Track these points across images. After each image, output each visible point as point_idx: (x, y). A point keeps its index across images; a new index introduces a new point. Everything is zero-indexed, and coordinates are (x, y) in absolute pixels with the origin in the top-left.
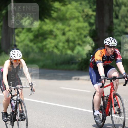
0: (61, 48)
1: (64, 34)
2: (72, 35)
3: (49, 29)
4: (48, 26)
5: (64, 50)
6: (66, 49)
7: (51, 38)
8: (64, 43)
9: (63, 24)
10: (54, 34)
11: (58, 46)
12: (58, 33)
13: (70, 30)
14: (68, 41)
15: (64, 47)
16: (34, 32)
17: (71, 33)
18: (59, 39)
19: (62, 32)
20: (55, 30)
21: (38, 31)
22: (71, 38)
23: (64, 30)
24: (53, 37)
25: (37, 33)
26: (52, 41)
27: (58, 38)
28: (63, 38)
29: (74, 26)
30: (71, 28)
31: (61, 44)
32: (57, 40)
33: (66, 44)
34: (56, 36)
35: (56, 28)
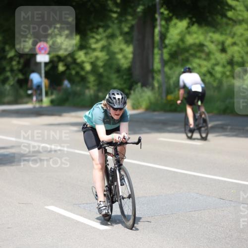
0: (218, 75)
1: (223, 50)
2: (239, 52)
3: (197, 41)
4: (195, 36)
5: (224, 80)
6: (227, 77)
7: (200, 58)
8: (224, 66)
9: (222, 34)
10: (206, 49)
11: (213, 72)
12: (212, 47)
13: (234, 44)
14: (231, 63)
15: (224, 73)
16: (169, 47)
17: (236, 48)
18: (216, 59)
19: (220, 47)
20: (207, 43)
21: (178, 45)
22: (237, 58)
23: (223, 43)
24: (203, 56)
25: (174, 49)
26: (204, 63)
27: (212, 57)
28: (222, 58)
29: (242, 35)
30: (236, 39)
31: (218, 69)
32: (213, 61)
33: (229, 67)
34: (208, 54)
35: (208, 39)
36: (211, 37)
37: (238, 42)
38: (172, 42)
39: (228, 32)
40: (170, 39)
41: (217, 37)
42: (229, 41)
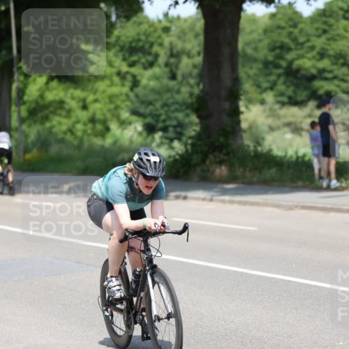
0: (79, 134)
1: (85, 107)
2: (101, 109)
3: (57, 98)
4: (55, 92)
5: (86, 138)
6: (89, 135)
7: (60, 115)
8: (85, 124)
9: (83, 90)
10: (67, 107)
11: (74, 131)
12: (73, 104)
13: (96, 101)
14: (93, 120)
15: (85, 131)
16: (28, 104)
17: (98, 105)
18: (77, 117)
19: (81, 104)
20: (68, 100)
21: (37, 102)
22: (99, 116)
23: (84, 100)
24: (64, 113)
25: (33, 106)
26: (64, 121)
27: (73, 114)
28: (84, 115)
29: (104, 92)
30: (98, 96)
31: (79, 127)
32: (74, 119)
33: (90, 126)
34: (69, 111)
35: (69, 95)
36: (72, 94)
37: (100, 99)
38: (31, 98)
39: (90, 87)
40: (29, 96)
41: (78, 93)
42: (91, 98)
